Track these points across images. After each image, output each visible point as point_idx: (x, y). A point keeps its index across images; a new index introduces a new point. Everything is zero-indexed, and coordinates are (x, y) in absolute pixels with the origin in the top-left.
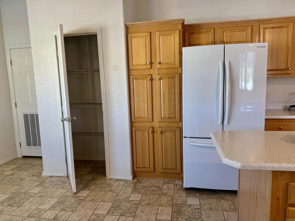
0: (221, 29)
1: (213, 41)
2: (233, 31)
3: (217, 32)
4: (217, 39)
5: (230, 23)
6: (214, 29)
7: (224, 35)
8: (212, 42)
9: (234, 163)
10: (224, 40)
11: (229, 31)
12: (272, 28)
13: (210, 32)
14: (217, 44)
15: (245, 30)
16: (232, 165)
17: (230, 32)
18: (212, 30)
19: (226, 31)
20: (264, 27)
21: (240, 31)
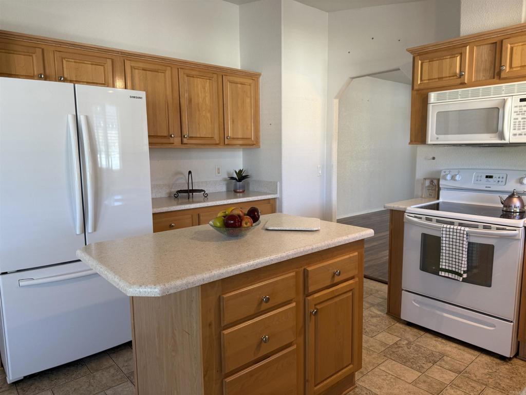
0: (57, 55)
1: (42, 73)
2: (80, 61)
3: (49, 56)
4: (50, 71)
5: (73, 45)
6: (43, 50)
7: (65, 66)
8: (41, 75)
9: (149, 290)
10: (65, 76)
11: (73, 61)
12: (143, 70)
13: (34, 53)
14: (50, 81)
15: (101, 64)
16: (146, 295)
17: (75, 62)
18: (39, 51)
19: (67, 60)
20: (132, 65)
21: (93, 64)
